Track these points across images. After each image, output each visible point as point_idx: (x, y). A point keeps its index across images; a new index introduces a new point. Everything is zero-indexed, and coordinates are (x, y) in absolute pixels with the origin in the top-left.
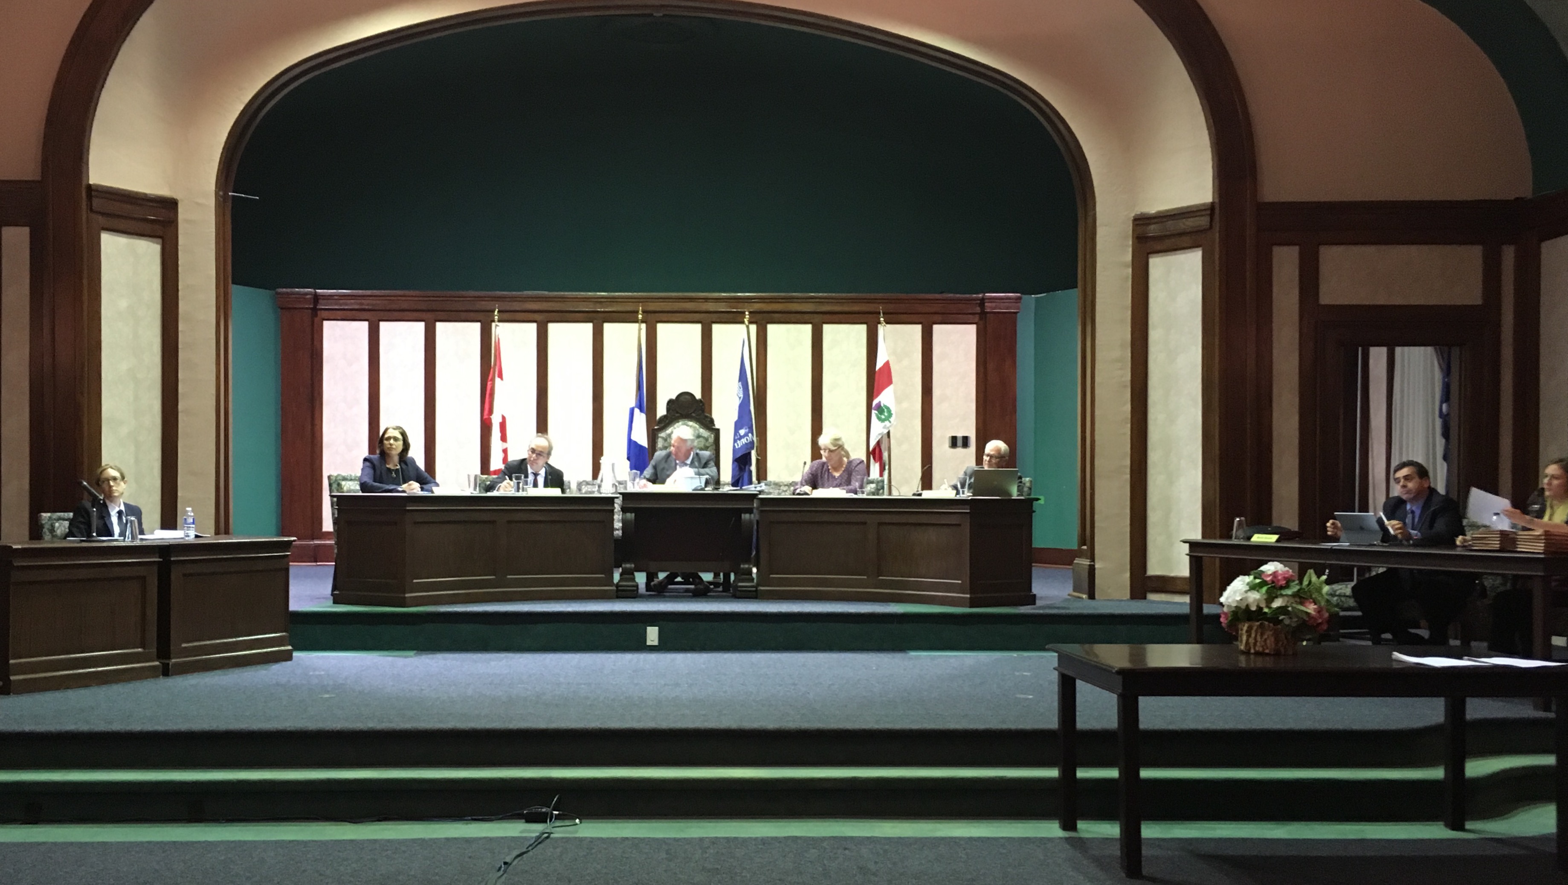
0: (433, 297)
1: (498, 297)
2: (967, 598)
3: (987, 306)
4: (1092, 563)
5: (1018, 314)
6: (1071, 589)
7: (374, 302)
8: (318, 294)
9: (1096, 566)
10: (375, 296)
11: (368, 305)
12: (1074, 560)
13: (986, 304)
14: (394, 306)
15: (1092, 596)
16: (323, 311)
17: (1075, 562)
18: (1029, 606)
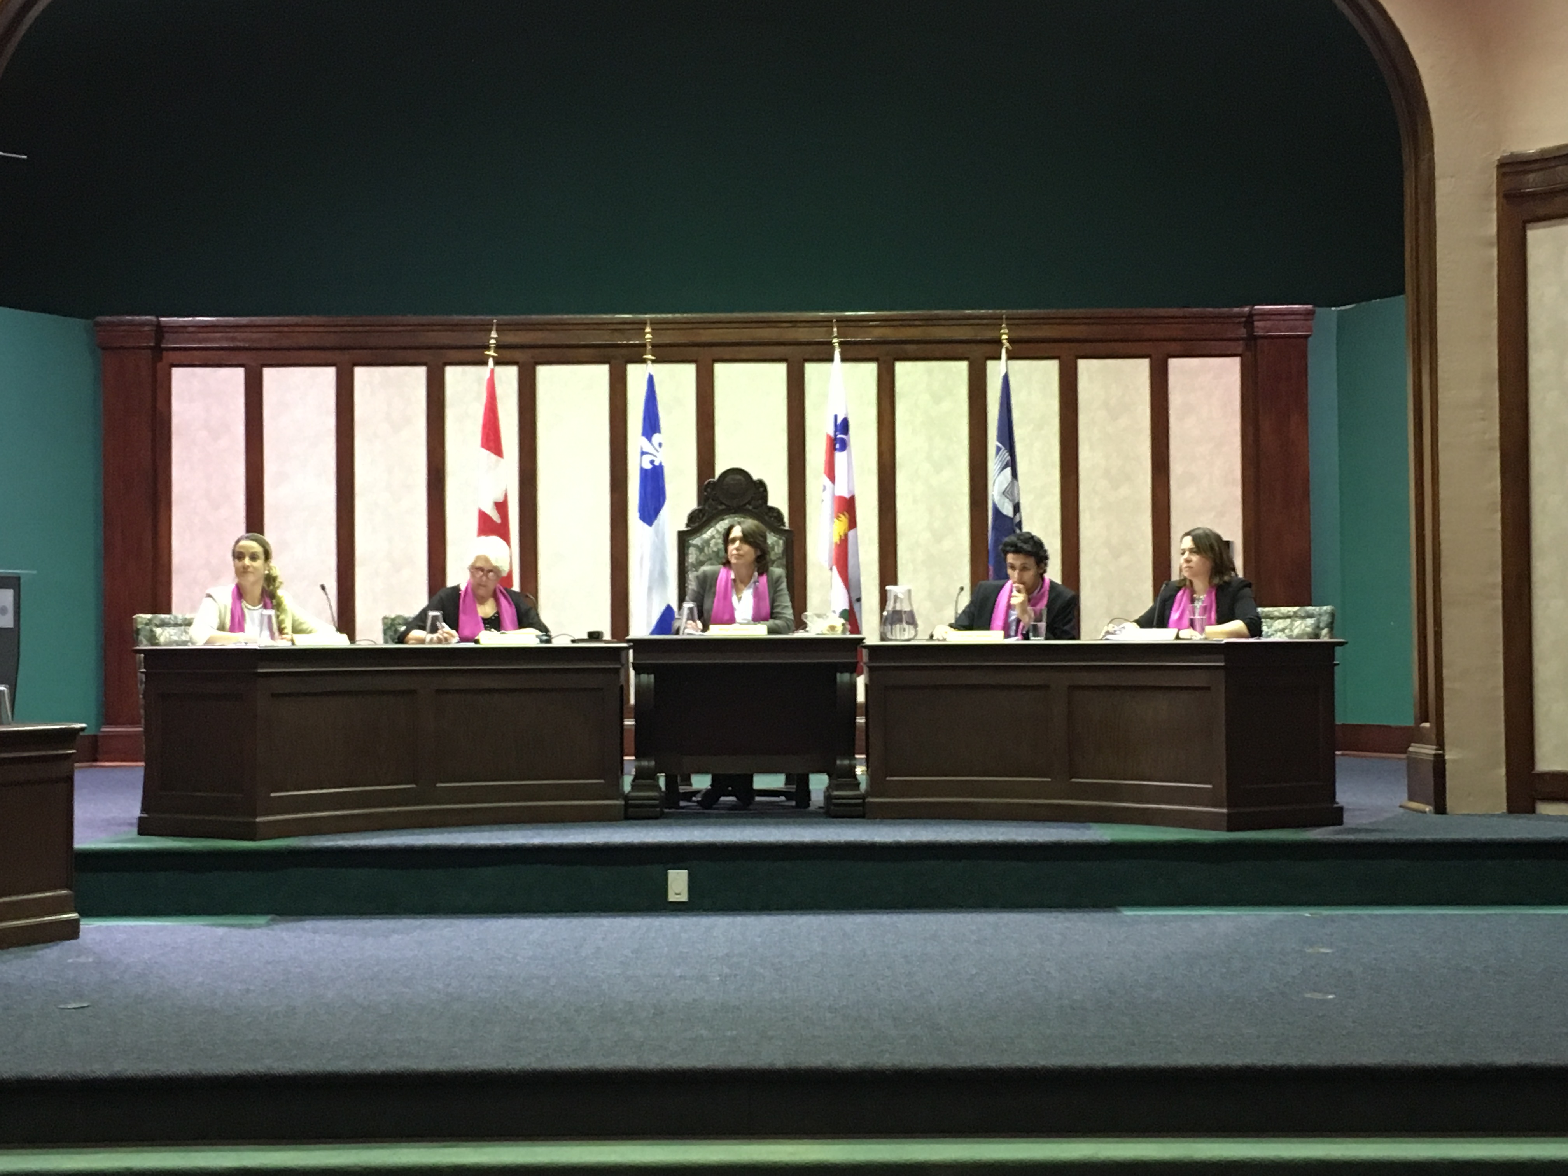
0: (349, 326)
1: (457, 325)
2: (1222, 814)
3: (1257, 327)
4: (1440, 752)
5: (1310, 339)
6: (1406, 796)
7: (255, 336)
8: (162, 324)
9: (1447, 757)
10: (255, 326)
11: (243, 340)
12: (1409, 746)
13: (1256, 324)
14: (285, 343)
15: (1440, 808)
16: (171, 353)
17: (1411, 749)
18: (1331, 828)
